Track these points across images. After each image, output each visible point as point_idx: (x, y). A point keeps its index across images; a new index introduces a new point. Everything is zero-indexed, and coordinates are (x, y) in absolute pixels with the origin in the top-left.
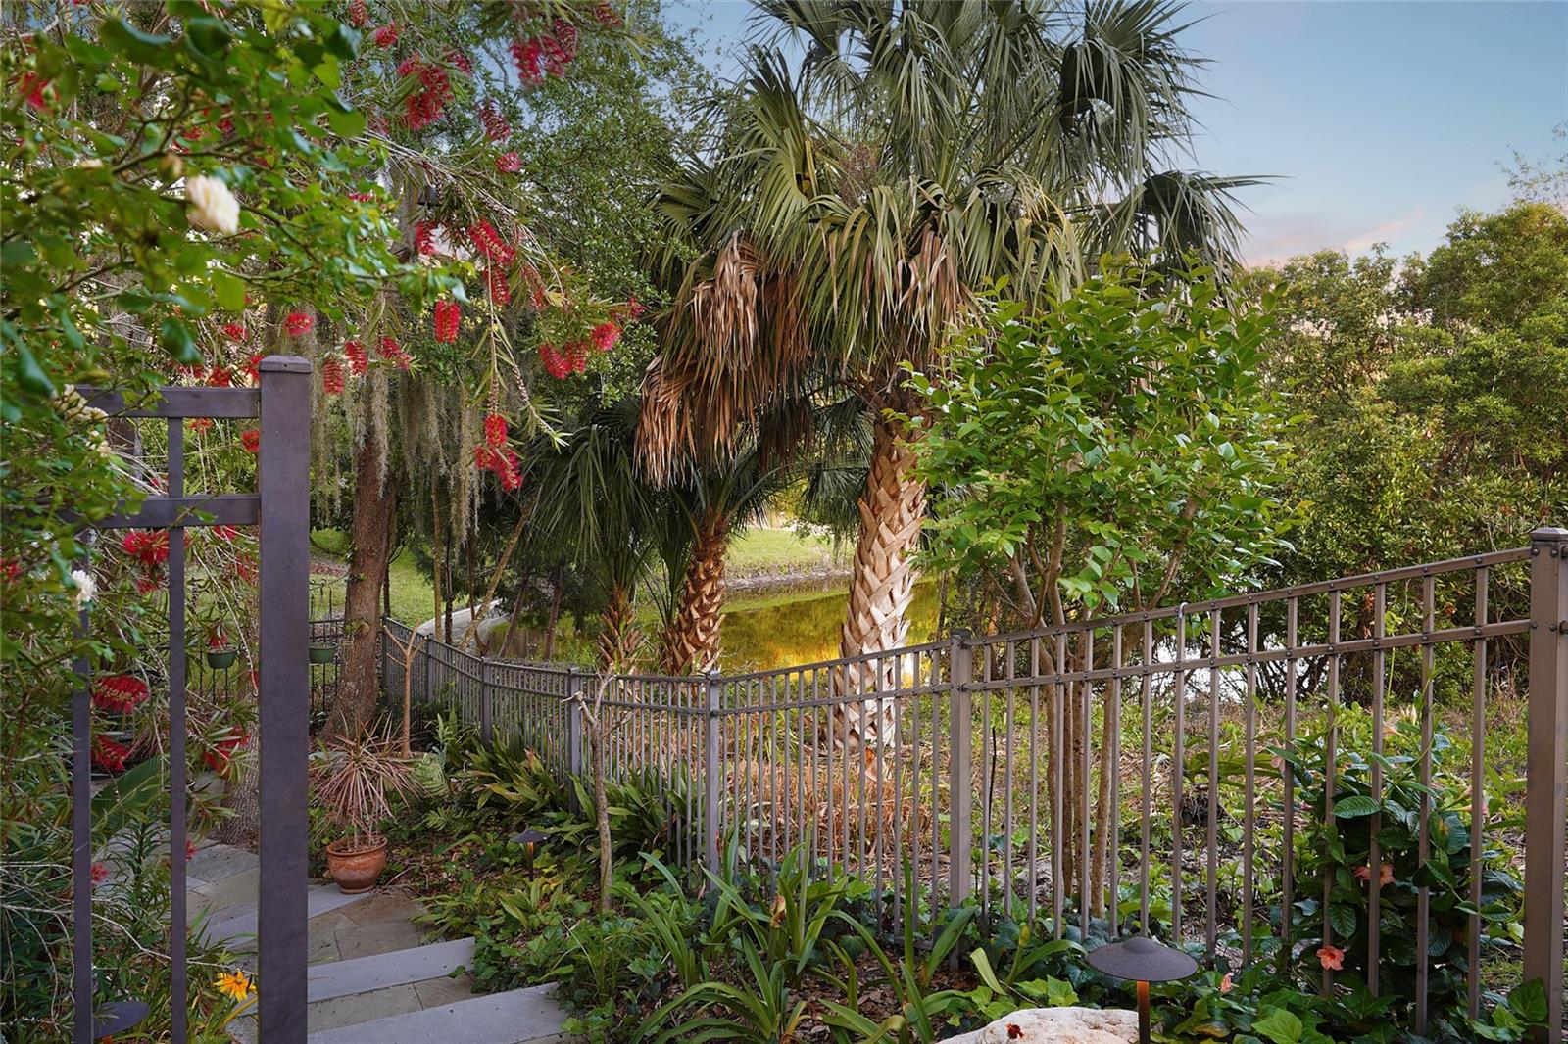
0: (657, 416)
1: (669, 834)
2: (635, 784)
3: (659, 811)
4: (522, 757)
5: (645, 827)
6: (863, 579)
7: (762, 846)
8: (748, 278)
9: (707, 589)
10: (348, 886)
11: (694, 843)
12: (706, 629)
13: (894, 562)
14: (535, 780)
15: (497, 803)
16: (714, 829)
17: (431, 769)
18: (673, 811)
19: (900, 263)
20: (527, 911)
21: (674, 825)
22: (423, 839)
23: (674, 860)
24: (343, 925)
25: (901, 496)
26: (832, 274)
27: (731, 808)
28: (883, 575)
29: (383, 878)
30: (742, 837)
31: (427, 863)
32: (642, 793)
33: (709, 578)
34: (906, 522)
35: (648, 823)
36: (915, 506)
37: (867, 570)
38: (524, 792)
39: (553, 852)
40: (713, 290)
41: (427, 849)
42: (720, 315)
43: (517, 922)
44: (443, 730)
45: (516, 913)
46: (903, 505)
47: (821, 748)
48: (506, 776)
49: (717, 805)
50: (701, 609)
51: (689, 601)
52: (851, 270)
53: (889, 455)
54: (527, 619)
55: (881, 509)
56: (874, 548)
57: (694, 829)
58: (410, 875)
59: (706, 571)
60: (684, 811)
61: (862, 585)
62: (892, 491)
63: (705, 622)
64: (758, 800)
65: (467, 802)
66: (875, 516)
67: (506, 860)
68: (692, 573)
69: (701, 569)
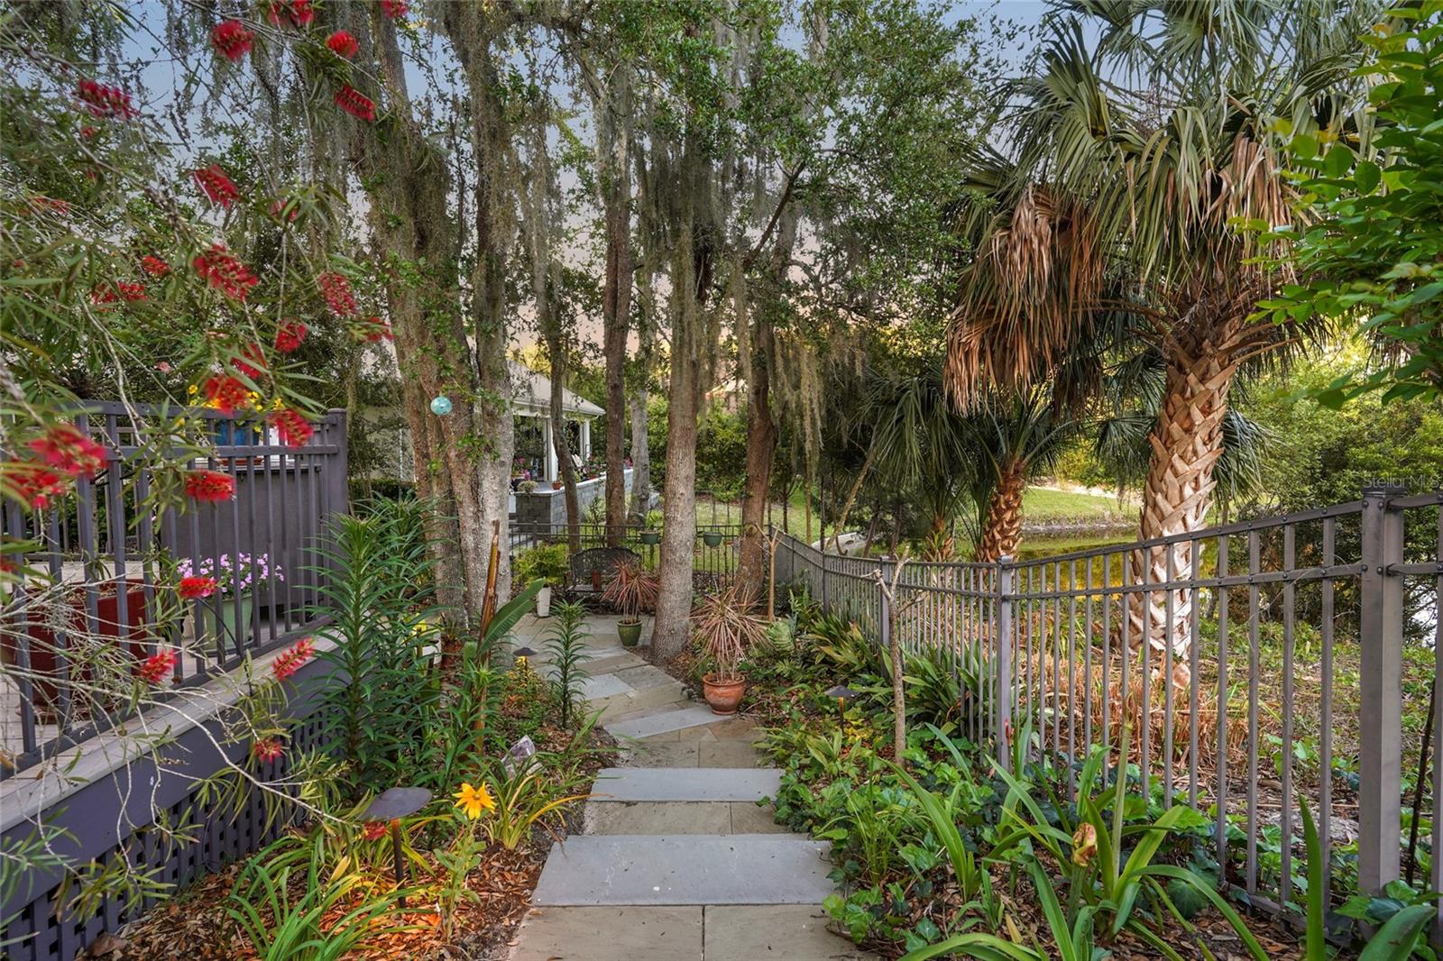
0: (961, 355)
1: (962, 710)
2: (932, 660)
3: (953, 687)
4: (847, 628)
5: (940, 699)
6: (1155, 506)
7: (1057, 736)
8: (1042, 221)
9: (1008, 516)
10: (717, 709)
11: (986, 721)
12: (1007, 549)
13: (1188, 491)
14: (857, 646)
15: (827, 661)
16: (1006, 713)
17: (783, 630)
18: (967, 689)
19: (1208, 173)
20: (829, 757)
21: (967, 702)
22: (774, 682)
23: (967, 735)
24: (708, 737)
25: (1196, 429)
26: (1131, 195)
27: (1024, 693)
28: (1177, 501)
29: (741, 707)
30: (1036, 723)
31: (774, 700)
32: (937, 667)
33: (1009, 507)
34: (1201, 454)
35: (942, 696)
36: (1210, 439)
37: (1159, 497)
38: (846, 655)
39: (864, 708)
40: (1009, 237)
41: (773, 689)
42: (1016, 256)
43: (821, 766)
44: (794, 602)
45: (820, 758)
46: (1198, 438)
47: (1112, 652)
48: (836, 641)
49: (1008, 691)
50: (1002, 532)
51: (992, 525)
52: (1150, 190)
53: (1182, 393)
54: (879, 542)
55: (1174, 442)
56: (1166, 477)
57: (986, 709)
58: (761, 707)
59: (1007, 502)
60: (976, 689)
61: (1154, 510)
62: (1186, 426)
63: (1006, 542)
64: (1053, 690)
65: (807, 659)
66: (1168, 449)
67: (827, 708)
68: (995, 504)
69: (1002, 500)
